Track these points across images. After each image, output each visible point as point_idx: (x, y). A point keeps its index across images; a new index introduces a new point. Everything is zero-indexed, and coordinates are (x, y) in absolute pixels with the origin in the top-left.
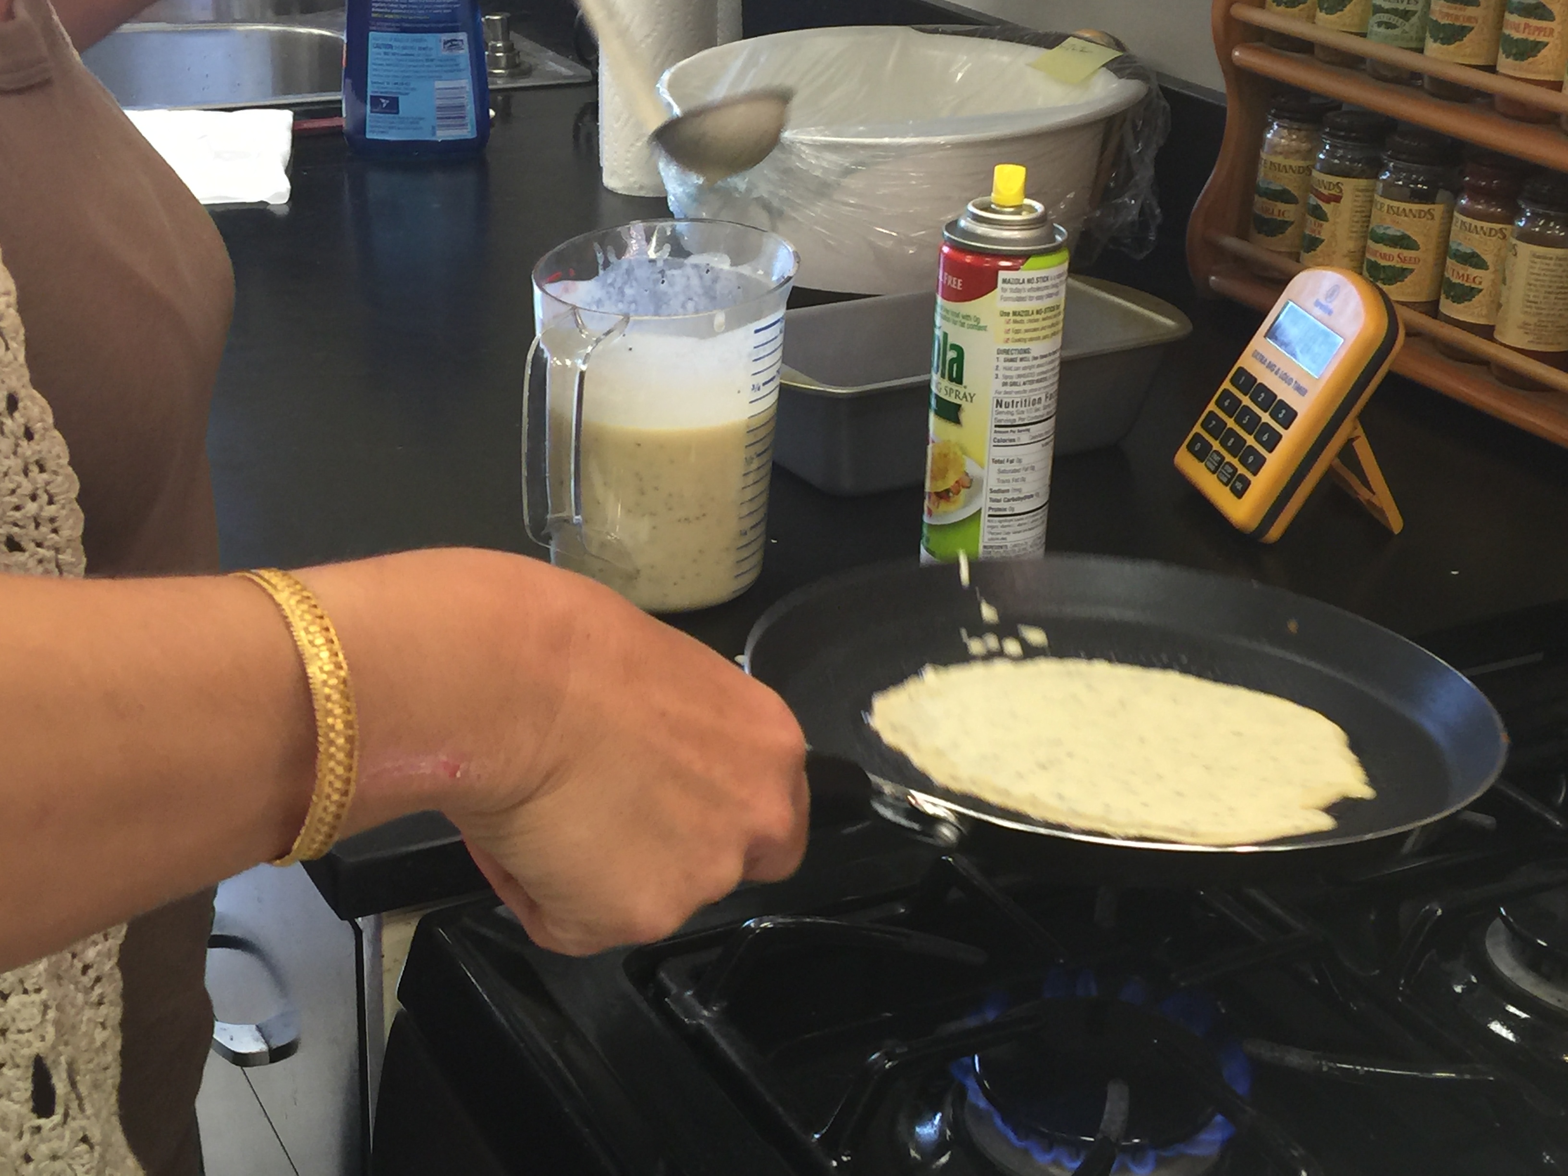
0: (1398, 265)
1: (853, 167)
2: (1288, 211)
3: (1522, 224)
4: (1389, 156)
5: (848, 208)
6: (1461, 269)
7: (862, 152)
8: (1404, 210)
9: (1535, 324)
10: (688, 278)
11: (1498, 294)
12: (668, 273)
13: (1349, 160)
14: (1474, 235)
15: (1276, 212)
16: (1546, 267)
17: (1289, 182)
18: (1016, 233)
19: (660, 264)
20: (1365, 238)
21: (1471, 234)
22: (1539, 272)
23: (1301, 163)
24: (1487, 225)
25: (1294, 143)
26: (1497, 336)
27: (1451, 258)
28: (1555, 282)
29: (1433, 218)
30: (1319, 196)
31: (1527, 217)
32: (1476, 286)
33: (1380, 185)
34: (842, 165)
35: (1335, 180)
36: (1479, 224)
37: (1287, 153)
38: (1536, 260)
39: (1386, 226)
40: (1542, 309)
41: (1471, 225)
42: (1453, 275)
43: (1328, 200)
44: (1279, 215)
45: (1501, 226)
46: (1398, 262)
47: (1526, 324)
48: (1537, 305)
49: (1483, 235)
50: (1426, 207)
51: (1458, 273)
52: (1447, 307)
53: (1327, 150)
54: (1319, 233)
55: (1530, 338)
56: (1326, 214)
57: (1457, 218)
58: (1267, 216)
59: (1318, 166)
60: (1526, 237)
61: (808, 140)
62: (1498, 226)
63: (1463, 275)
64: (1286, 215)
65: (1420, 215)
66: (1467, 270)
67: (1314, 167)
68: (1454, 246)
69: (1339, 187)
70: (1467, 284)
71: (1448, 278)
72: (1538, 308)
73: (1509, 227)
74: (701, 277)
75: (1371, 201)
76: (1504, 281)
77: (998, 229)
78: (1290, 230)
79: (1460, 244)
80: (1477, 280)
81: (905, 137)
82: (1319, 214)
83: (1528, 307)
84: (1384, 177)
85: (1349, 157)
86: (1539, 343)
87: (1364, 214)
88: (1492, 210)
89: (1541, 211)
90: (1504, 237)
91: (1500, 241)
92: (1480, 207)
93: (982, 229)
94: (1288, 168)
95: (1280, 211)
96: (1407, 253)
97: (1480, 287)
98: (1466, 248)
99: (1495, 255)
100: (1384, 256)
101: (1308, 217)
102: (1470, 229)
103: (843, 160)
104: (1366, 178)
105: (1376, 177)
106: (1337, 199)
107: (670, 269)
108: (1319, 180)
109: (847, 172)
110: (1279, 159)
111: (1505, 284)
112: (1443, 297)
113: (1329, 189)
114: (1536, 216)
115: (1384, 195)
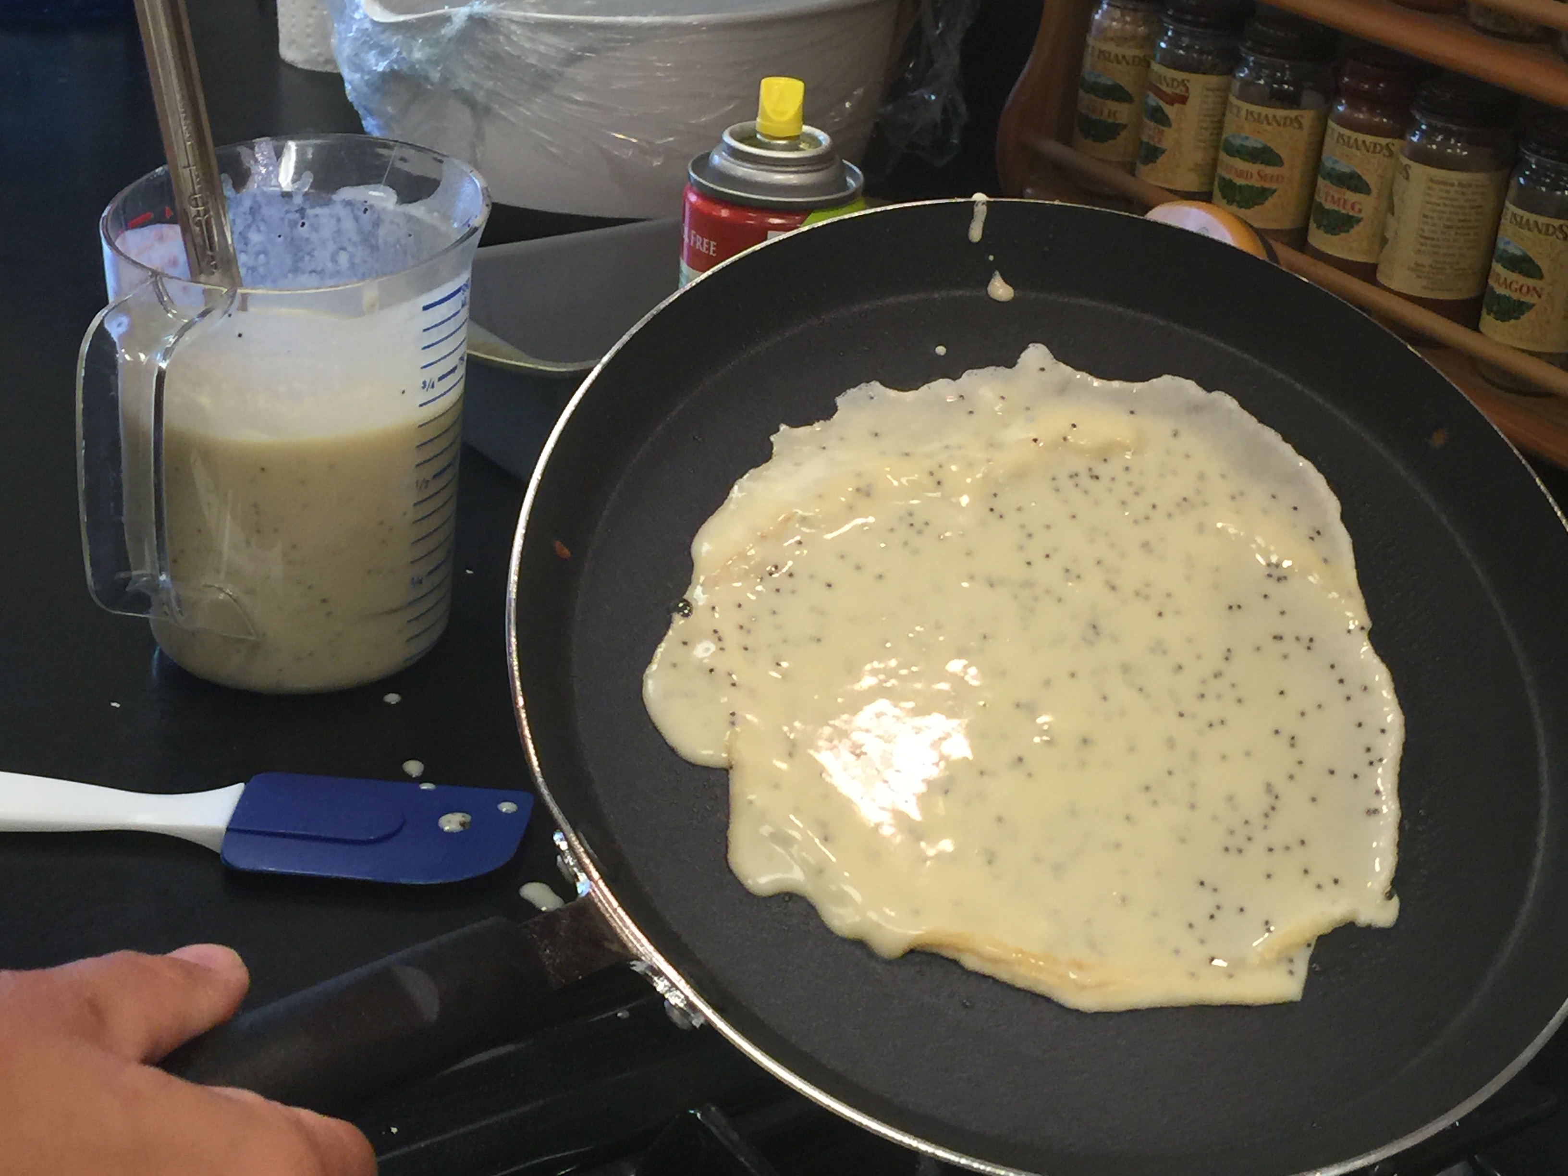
0: (1258, 184)
1: (579, 53)
2: (1122, 112)
3: (1415, 139)
4: (1249, 49)
5: (575, 107)
6: (1335, 192)
7: (590, 34)
8: (1267, 116)
9: (1431, 266)
10: (339, 220)
11: (1384, 227)
12: (310, 212)
13: (1197, 51)
14: (1354, 150)
15: (1106, 112)
16: (1444, 195)
17: (1124, 77)
18: (792, 176)
19: (298, 200)
20: (1216, 148)
21: (1351, 150)
22: (1438, 201)
23: (1137, 52)
24: (1369, 139)
25: (1128, 27)
26: (1381, 278)
27: (1324, 179)
28: (1457, 214)
29: (1301, 127)
30: (1160, 94)
31: (1422, 131)
32: (1355, 215)
33: (1236, 86)
34: (564, 50)
35: (1180, 75)
36: (1361, 137)
37: (1120, 39)
38: (1434, 186)
39: (1244, 135)
40: (1439, 247)
41: (1349, 138)
42: (1326, 200)
43: (1173, 100)
44: (1109, 116)
45: (1388, 140)
46: (1257, 180)
47: (1418, 265)
48: (1434, 242)
49: (1364, 151)
50: (1293, 113)
51: (1333, 197)
52: (1318, 239)
53: (1169, 37)
54: (1160, 141)
55: (1424, 282)
56: (1168, 118)
57: (1333, 129)
58: (1095, 117)
59: (1158, 56)
60: (1421, 156)
61: (520, 17)
62: (1383, 141)
63: (1339, 199)
64: (1118, 115)
65: (1286, 122)
66: (1344, 194)
67: (1154, 58)
68: (1328, 163)
69: (1185, 86)
70: (1343, 211)
71: (1321, 204)
72: (1434, 246)
73: (1396, 142)
74: (356, 219)
75: (1225, 103)
76: (1391, 209)
77: (767, 171)
78: (1124, 134)
79: (1336, 162)
80: (1357, 207)
81: (646, 16)
82: (1159, 117)
83: (1422, 244)
84: (1242, 75)
85: (1197, 47)
86: (1433, 290)
87: (1216, 119)
88: (1377, 120)
89: (1440, 124)
90: (1391, 154)
91: (1386, 159)
92: (1361, 116)
93: (743, 170)
94: (1120, 57)
95: (1109, 112)
96: (1270, 170)
97: (1360, 216)
98: (1344, 167)
99: (1379, 176)
100: (1241, 174)
101: (1146, 120)
102: (1349, 142)
103: (568, 45)
104: (1218, 75)
105: (1230, 72)
106: (1183, 100)
107: (313, 207)
108: (1160, 76)
109: (573, 59)
110: (1111, 48)
111: (1393, 214)
112: (1312, 225)
113: (1172, 87)
114: (1433, 130)
115: (1241, 97)
